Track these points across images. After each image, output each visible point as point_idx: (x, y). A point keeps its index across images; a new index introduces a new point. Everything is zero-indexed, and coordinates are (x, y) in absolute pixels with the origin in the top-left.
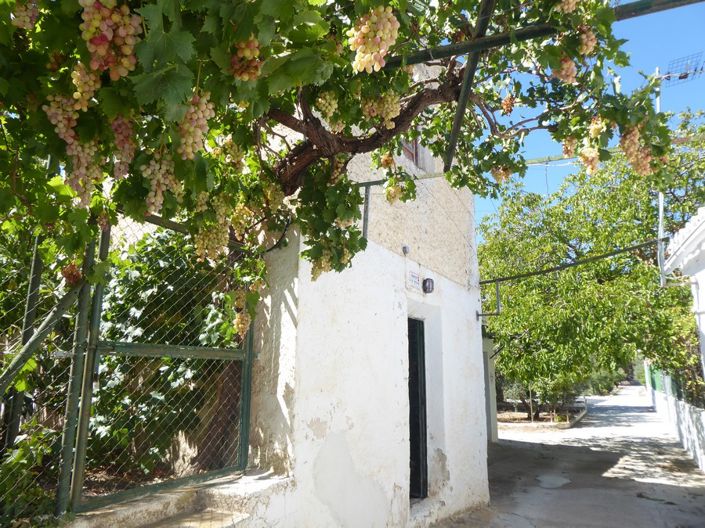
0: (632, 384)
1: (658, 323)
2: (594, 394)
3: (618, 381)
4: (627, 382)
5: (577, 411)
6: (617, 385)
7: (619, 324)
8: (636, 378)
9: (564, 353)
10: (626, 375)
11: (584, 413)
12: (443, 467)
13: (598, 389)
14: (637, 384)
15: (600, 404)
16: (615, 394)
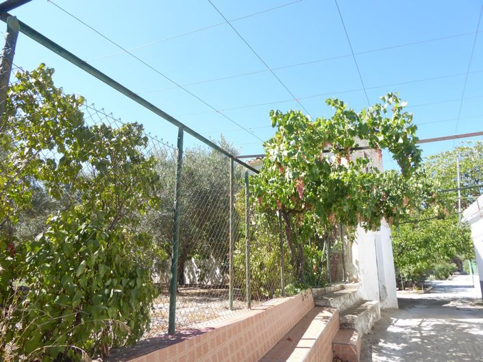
0: (462, 274)
1: (465, 239)
2: (437, 279)
3: (453, 272)
4: (458, 273)
5: (427, 286)
6: (452, 274)
7: (447, 240)
8: (464, 270)
9: (423, 252)
10: (457, 268)
11: (431, 287)
12: (385, 292)
13: (439, 276)
14: (465, 274)
15: (440, 285)
16: (450, 280)
